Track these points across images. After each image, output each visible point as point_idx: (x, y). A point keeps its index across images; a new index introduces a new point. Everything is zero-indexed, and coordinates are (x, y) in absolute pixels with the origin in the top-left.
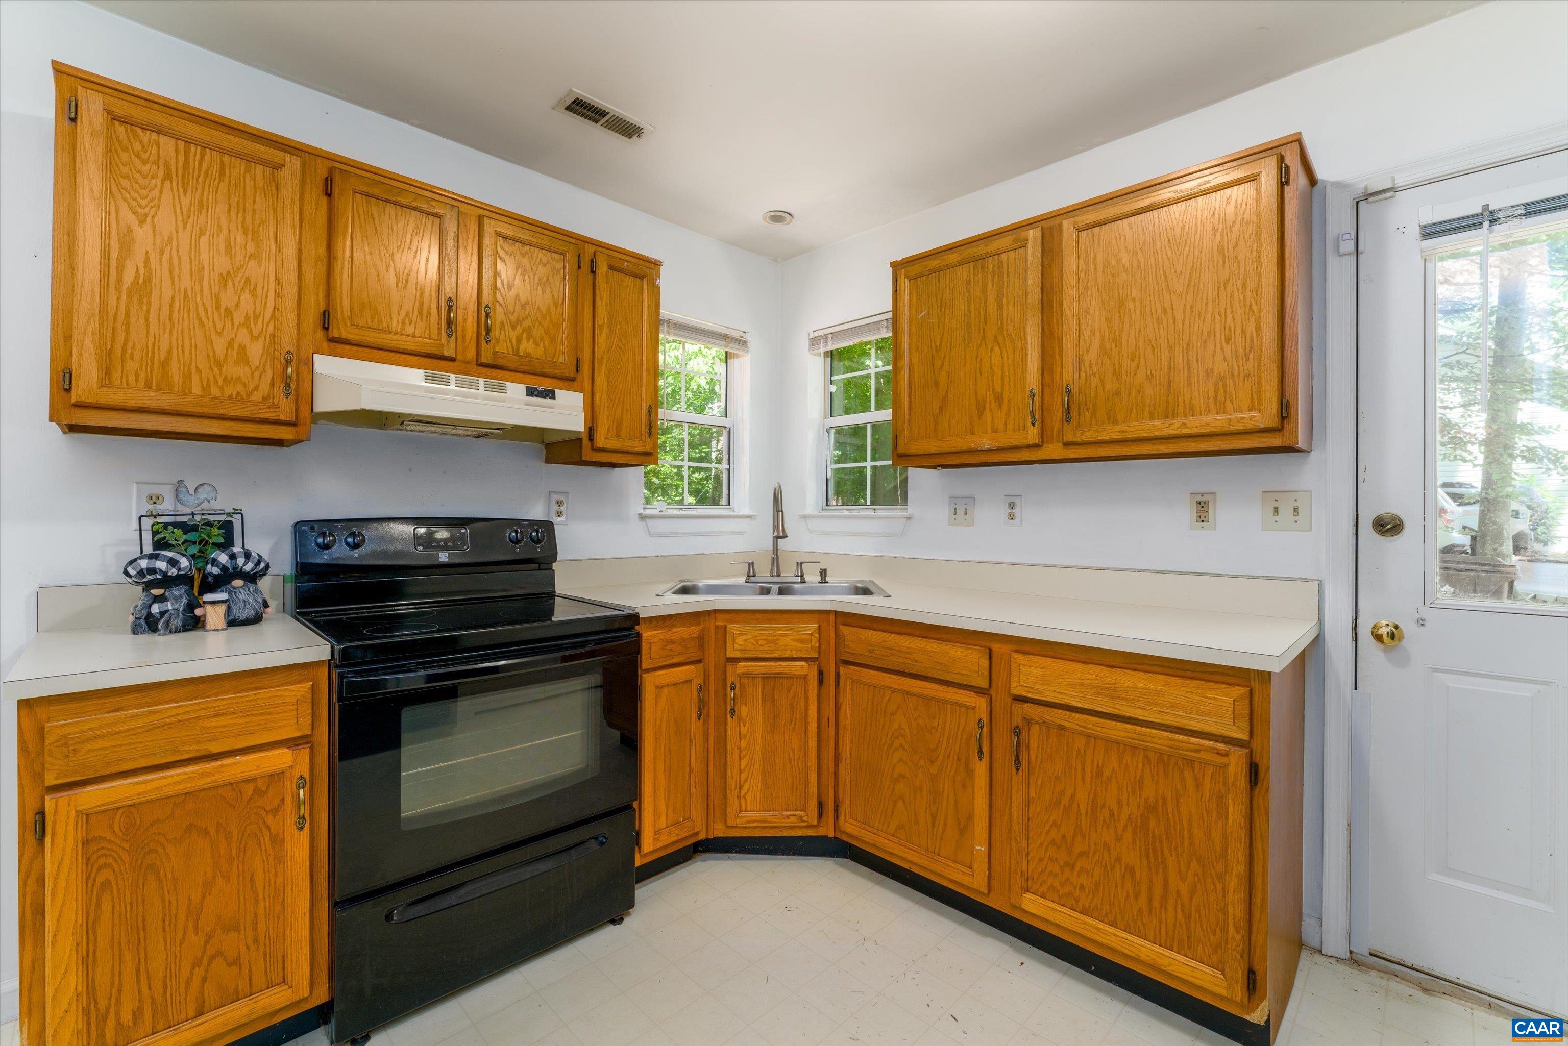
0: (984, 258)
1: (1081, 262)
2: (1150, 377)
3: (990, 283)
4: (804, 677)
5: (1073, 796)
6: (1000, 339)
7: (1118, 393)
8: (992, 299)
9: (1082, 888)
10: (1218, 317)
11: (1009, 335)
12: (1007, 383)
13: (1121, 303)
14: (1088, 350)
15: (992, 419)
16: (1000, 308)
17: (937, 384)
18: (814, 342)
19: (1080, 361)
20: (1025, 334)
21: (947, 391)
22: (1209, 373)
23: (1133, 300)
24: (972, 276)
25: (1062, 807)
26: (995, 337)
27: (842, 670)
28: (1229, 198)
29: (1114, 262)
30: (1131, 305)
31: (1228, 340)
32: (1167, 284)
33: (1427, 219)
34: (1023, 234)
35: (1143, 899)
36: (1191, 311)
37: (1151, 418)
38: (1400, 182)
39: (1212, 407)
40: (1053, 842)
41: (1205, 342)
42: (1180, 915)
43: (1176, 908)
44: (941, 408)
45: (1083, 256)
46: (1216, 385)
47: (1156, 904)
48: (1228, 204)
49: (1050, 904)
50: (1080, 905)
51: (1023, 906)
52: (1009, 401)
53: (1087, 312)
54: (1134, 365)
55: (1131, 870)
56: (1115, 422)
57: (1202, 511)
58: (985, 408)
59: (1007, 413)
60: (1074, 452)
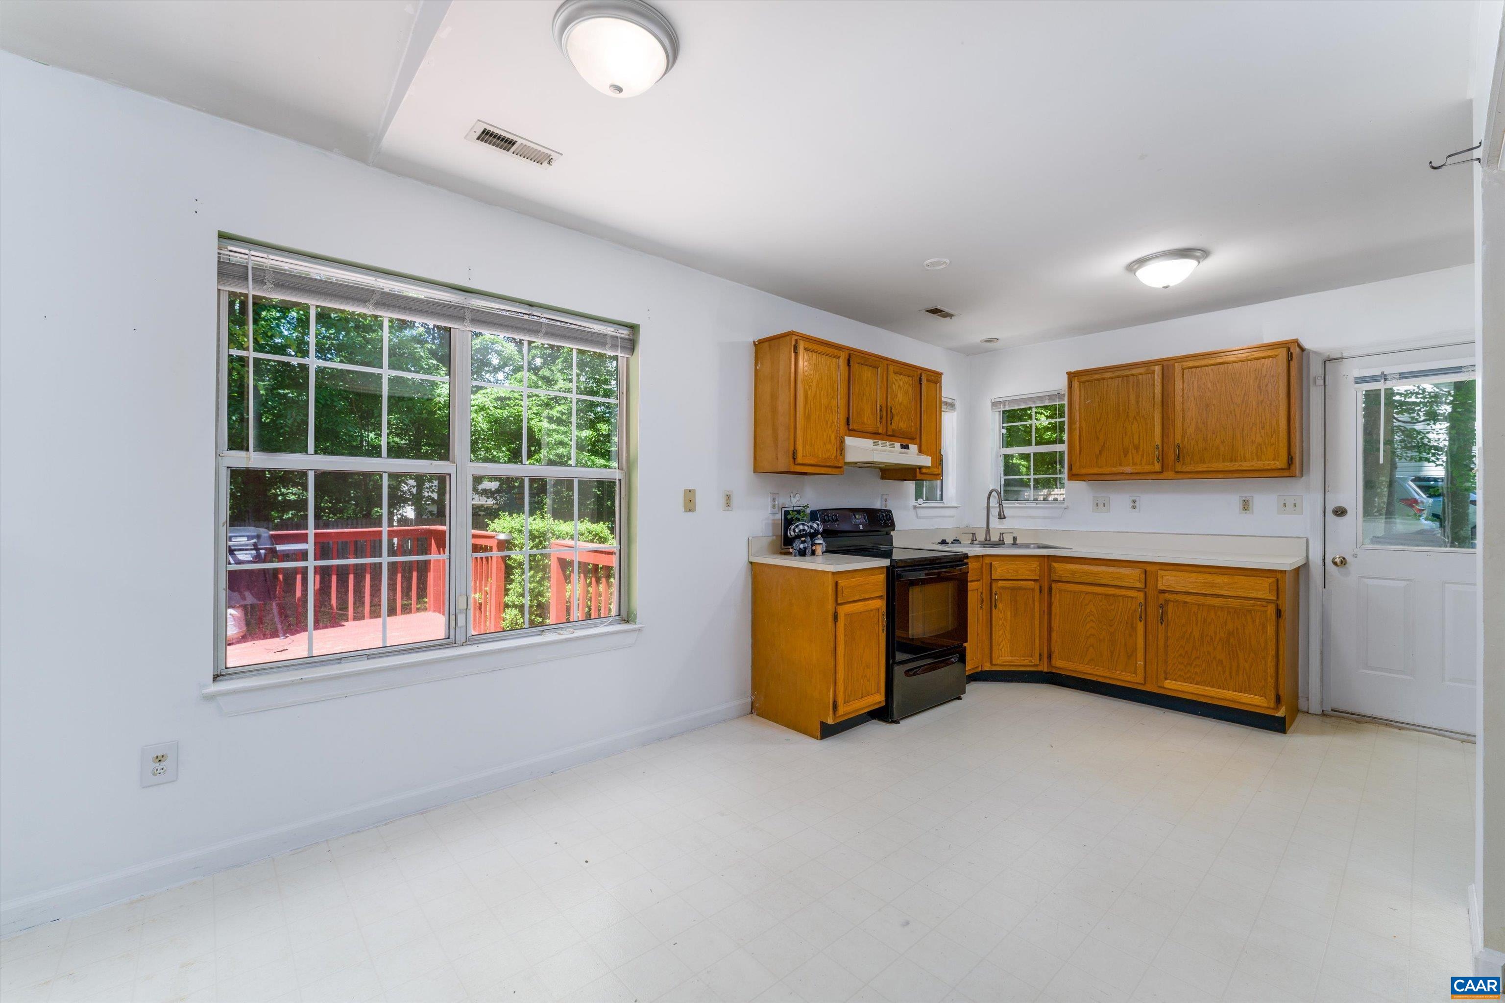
0: (1128, 376)
1: (1185, 384)
2: (1222, 442)
3: (1131, 390)
4: (1032, 589)
5: (1191, 633)
6: (1138, 418)
7: (1206, 449)
8: (1132, 398)
9: (1196, 673)
10: (1258, 417)
11: (1143, 416)
12: (1141, 441)
13: (1207, 406)
14: (1189, 427)
15: (1133, 458)
16: (1137, 402)
17: (1098, 438)
18: (994, 404)
19: (1185, 432)
20: (1154, 417)
21: (1104, 443)
22: (1253, 442)
23: (1214, 405)
24: (1120, 384)
25: (1185, 638)
26: (1135, 417)
27: (1054, 586)
28: (1263, 364)
29: (1203, 387)
30: (1213, 407)
31: (1263, 428)
32: (1232, 399)
33: (1357, 375)
34: (1152, 368)
35: (1227, 673)
36: (1244, 413)
37: (1224, 462)
38: (1345, 355)
39: (1255, 457)
40: (1181, 655)
41: (1251, 428)
42: (1245, 676)
43: (1243, 674)
44: (1101, 451)
45: (1186, 381)
46: (1257, 448)
47: (1234, 674)
48: (1263, 366)
49: (1179, 683)
50: (1195, 681)
51: (1165, 686)
52: (1143, 450)
53: (1189, 409)
54: (1214, 436)
55: (1221, 662)
56: (1204, 463)
57: (1246, 505)
58: (1128, 452)
59: (1142, 456)
60: (1179, 476)
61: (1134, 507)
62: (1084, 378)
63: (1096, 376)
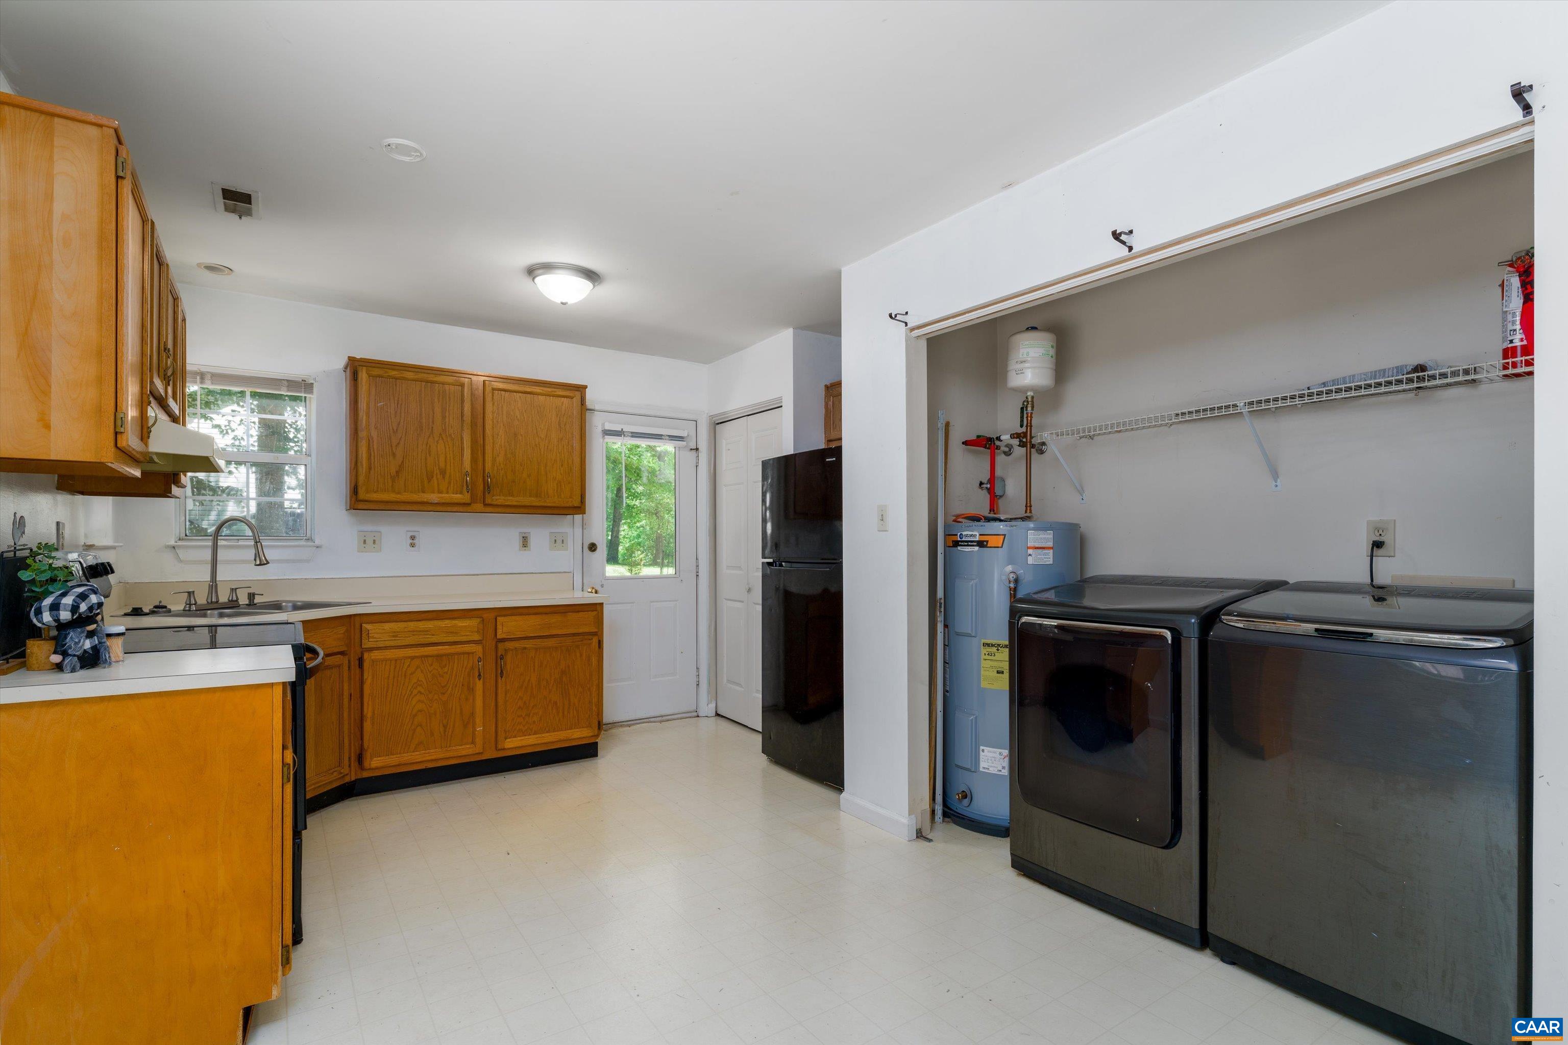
0: (433, 382)
1: (495, 407)
2: (529, 476)
3: (436, 400)
4: (340, 666)
5: (529, 680)
6: (444, 436)
7: (514, 482)
8: (438, 410)
9: (534, 722)
10: (558, 454)
11: (450, 435)
13: (515, 435)
14: (498, 456)
15: (438, 484)
16: (444, 417)
17: (394, 455)
19: (494, 460)
20: (462, 438)
21: (403, 462)
22: (554, 479)
23: (521, 435)
24: (423, 389)
25: (524, 687)
26: (440, 434)
27: (366, 656)
28: (562, 403)
29: (512, 413)
30: (520, 438)
31: (562, 465)
32: (537, 433)
34: (460, 380)
35: (561, 714)
36: (547, 449)
37: (530, 496)
39: (554, 494)
40: (520, 707)
41: (553, 464)
42: (575, 712)
43: (573, 710)
44: (397, 472)
45: (496, 404)
46: (557, 484)
47: (566, 713)
49: (519, 738)
50: (533, 731)
51: (505, 747)
52: (450, 476)
53: (498, 435)
55: (556, 703)
56: (512, 496)
57: (525, 542)
58: (432, 477)
59: (450, 483)
60: (490, 509)
61: (412, 545)
62: (376, 372)
63: (393, 373)
